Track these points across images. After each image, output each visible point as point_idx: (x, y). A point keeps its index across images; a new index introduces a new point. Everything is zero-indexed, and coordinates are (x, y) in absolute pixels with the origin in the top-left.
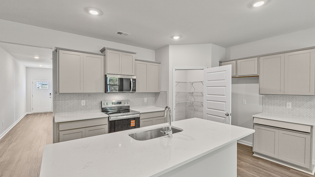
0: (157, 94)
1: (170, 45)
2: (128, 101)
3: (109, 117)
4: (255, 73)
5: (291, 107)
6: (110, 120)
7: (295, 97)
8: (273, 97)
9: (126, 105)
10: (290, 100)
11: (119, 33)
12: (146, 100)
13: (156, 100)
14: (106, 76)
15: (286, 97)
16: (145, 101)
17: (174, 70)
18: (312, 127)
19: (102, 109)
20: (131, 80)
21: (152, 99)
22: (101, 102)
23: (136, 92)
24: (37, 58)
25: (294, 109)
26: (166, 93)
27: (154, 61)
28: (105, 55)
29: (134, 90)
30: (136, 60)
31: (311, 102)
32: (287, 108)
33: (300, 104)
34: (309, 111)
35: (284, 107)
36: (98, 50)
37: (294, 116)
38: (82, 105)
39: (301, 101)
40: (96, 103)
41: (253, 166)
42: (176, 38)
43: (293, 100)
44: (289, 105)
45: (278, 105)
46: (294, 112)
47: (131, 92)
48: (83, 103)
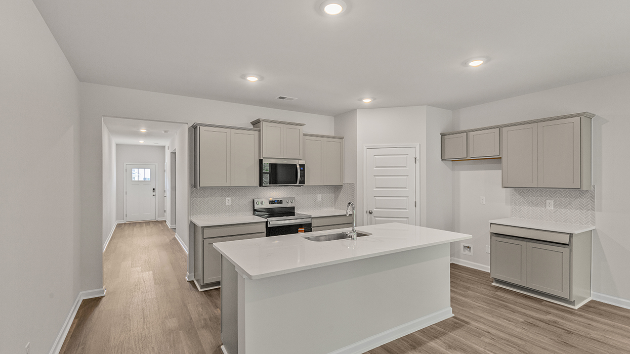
0: (337, 189)
1: (359, 109)
2: (292, 199)
3: (267, 222)
4: (496, 153)
5: (554, 207)
6: (269, 226)
7: (560, 191)
8: (527, 192)
9: (289, 205)
10: (551, 197)
11: (280, 98)
12: (321, 199)
13: (336, 198)
14: (261, 161)
15: (546, 192)
16: (318, 200)
17: (365, 149)
18: (571, 235)
19: (255, 210)
20: (298, 166)
21: (329, 196)
22: (254, 200)
23: (305, 185)
24: (143, 131)
25: (557, 210)
26: (352, 186)
27: (333, 134)
28: (259, 131)
29: (302, 182)
30: (305, 135)
31: (582, 198)
32: (548, 209)
33: (567, 203)
34: (580, 213)
35: (543, 207)
36: (246, 122)
37: (557, 221)
38: (227, 204)
39: (567, 197)
40: (246, 201)
41: (485, 297)
42: (367, 101)
43: (557, 197)
44: (550, 203)
45: (534, 204)
46: (557, 216)
47: (297, 184)
48: (228, 201)
